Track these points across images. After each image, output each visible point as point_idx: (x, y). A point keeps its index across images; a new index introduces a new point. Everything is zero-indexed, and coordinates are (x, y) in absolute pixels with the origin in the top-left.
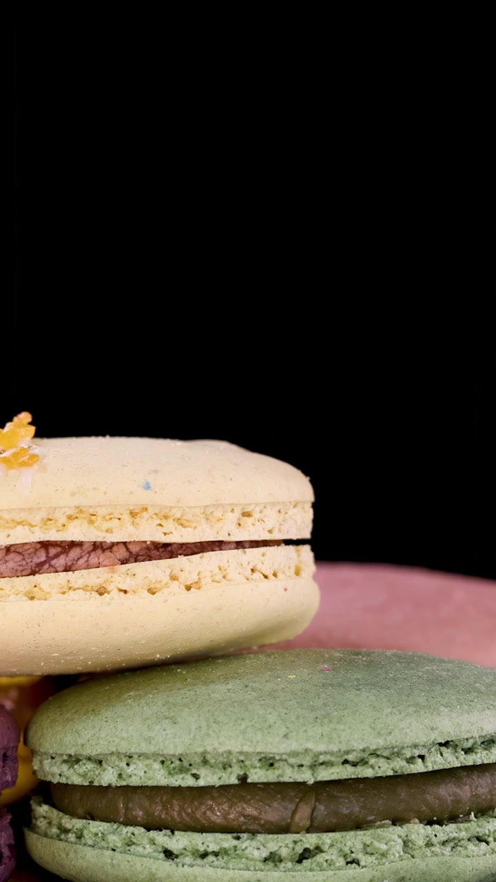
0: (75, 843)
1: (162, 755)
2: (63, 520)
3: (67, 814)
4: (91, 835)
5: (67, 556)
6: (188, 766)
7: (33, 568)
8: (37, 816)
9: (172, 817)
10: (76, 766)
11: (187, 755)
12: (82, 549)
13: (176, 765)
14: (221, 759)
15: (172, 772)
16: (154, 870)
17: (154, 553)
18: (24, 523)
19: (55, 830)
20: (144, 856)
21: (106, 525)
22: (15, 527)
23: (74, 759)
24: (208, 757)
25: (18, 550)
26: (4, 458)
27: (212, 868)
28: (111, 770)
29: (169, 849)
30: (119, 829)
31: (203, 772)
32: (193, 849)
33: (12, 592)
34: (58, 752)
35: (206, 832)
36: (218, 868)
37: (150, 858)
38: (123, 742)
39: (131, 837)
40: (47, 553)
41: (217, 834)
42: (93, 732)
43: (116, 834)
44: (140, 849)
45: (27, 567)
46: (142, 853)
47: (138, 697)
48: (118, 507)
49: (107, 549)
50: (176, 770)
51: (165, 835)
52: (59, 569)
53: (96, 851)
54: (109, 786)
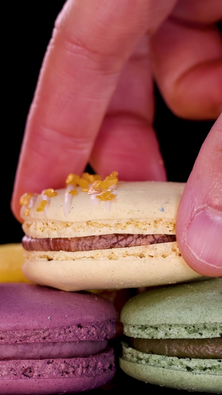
0: (145, 365)
1: (186, 325)
2: (124, 224)
3: (141, 352)
4: (153, 361)
5: (126, 240)
6: (197, 330)
7: (111, 246)
8: (126, 353)
9: (190, 352)
10: (145, 330)
11: (197, 324)
12: (133, 237)
13: (192, 329)
14: (212, 326)
15: (190, 332)
16: (182, 376)
17: (166, 239)
18: (108, 225)
19: (135, 359)
20: (178, 370)
21: (143, 227)
22: (103, 227)
23: (144, 327)
24: (207, 325)
25: (104, 237)
26: (99, 196)
27: (209, 375)
28: (162, 332)
29: (189, 366)
30: (166, 358)
31: (204, 332)
32: (200, 366)
33: (102, 256)
34: (137, 324)
35: (206, 359)
36: (212, 374)
37: (181, 371)
38: (167, 319)
39: (171, 361)
40: (118, 239)
41: (210, 360)
42: (153, 315)
43: (165, 361)
44: (176, 367)
45: (108, 245)
46: (177, 369)
47: (173, 299)
48: (149, 219)
49: (144, 237)
50: (192, 332)
51: (187, 360)
52: (123, 246)
53: (156, 368)
54: (161, 339)
